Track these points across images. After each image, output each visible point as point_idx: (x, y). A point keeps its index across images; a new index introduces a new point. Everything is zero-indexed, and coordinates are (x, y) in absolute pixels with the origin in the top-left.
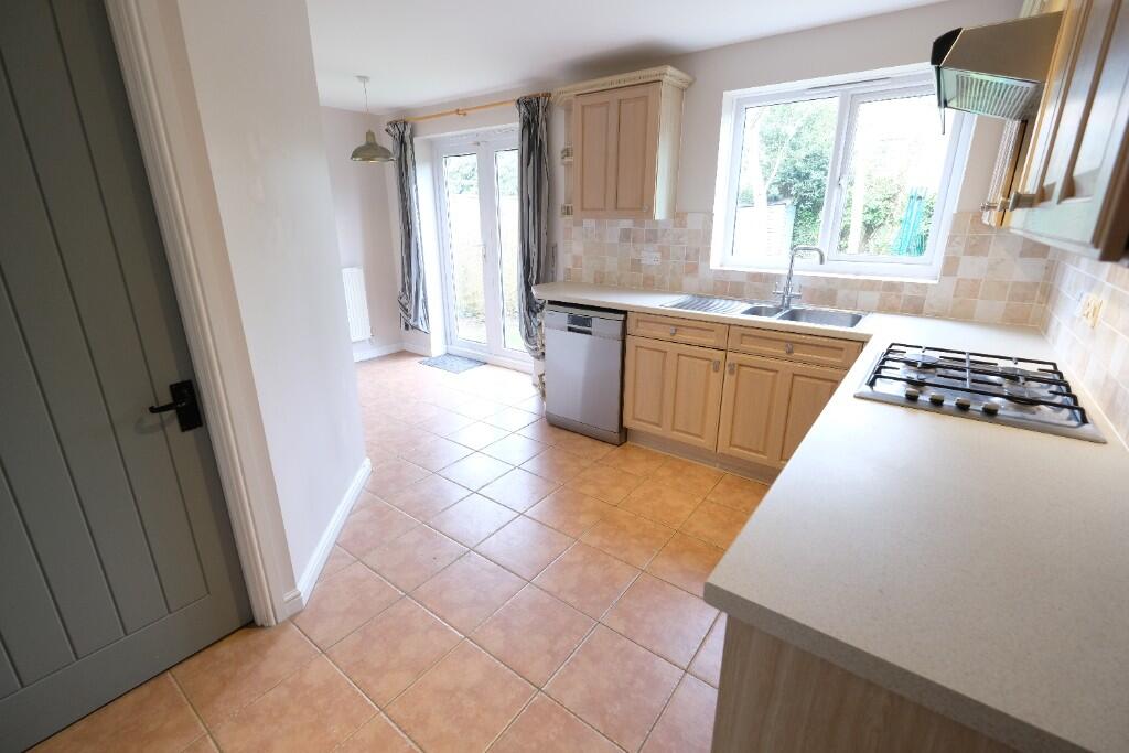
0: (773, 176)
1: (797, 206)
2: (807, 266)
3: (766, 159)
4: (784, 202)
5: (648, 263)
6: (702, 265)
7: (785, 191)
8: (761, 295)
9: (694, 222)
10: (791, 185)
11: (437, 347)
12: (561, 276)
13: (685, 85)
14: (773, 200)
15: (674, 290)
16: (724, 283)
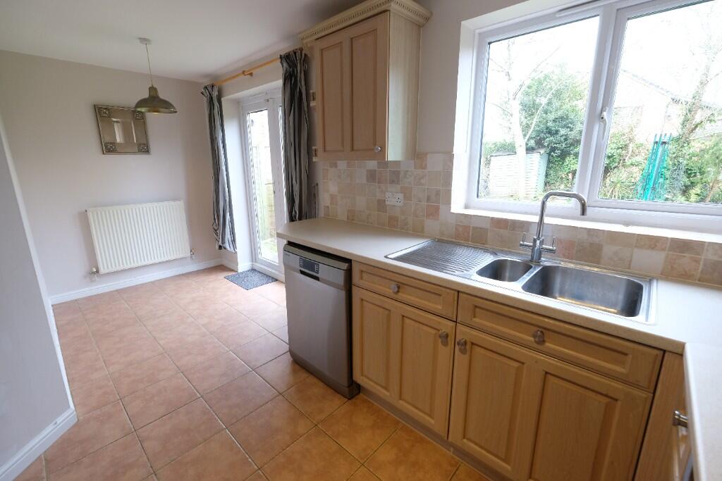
0: (530, 133)
1: (549, 154)
2: (562, 213)
3: (525, 121)
4: (539, 151)
5: (392, 203)
6: (442, 207)
7: (540, 143)
8: (506, 246)
9: (434, 163)
10: (544, 139)
11: (243, 265)
12: (321, 213)
13: (421, 20)
14: (530, 150)
15: (416, 233)
16: (466, 228)
